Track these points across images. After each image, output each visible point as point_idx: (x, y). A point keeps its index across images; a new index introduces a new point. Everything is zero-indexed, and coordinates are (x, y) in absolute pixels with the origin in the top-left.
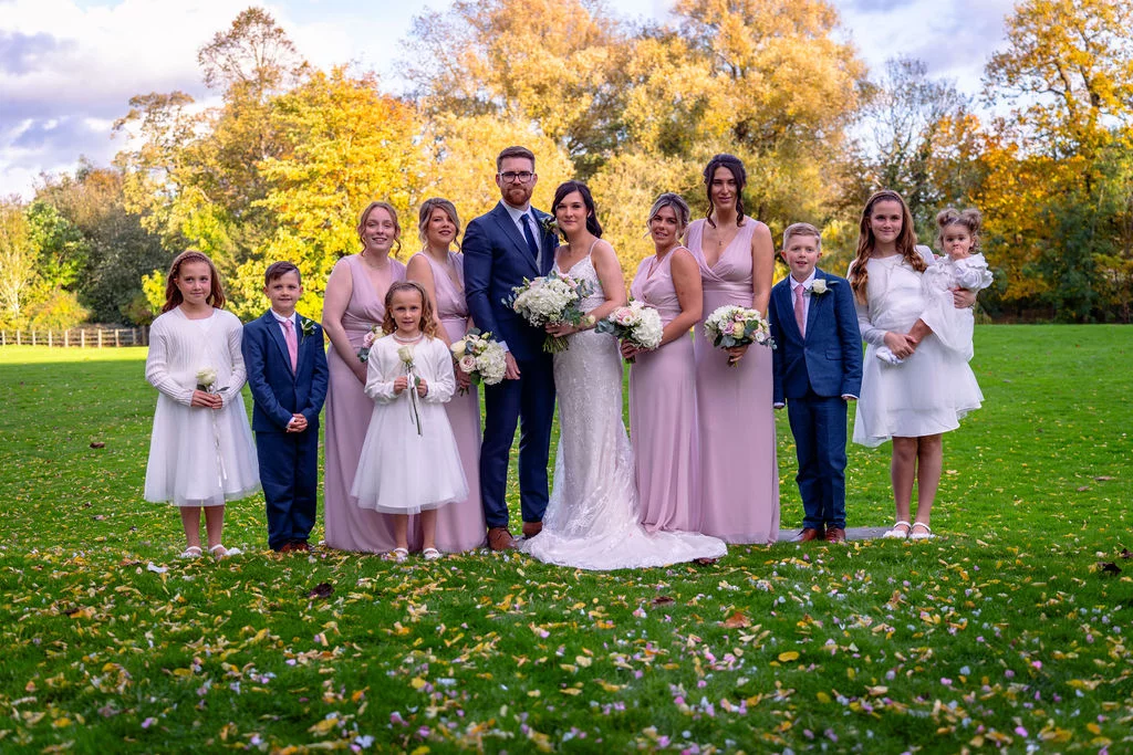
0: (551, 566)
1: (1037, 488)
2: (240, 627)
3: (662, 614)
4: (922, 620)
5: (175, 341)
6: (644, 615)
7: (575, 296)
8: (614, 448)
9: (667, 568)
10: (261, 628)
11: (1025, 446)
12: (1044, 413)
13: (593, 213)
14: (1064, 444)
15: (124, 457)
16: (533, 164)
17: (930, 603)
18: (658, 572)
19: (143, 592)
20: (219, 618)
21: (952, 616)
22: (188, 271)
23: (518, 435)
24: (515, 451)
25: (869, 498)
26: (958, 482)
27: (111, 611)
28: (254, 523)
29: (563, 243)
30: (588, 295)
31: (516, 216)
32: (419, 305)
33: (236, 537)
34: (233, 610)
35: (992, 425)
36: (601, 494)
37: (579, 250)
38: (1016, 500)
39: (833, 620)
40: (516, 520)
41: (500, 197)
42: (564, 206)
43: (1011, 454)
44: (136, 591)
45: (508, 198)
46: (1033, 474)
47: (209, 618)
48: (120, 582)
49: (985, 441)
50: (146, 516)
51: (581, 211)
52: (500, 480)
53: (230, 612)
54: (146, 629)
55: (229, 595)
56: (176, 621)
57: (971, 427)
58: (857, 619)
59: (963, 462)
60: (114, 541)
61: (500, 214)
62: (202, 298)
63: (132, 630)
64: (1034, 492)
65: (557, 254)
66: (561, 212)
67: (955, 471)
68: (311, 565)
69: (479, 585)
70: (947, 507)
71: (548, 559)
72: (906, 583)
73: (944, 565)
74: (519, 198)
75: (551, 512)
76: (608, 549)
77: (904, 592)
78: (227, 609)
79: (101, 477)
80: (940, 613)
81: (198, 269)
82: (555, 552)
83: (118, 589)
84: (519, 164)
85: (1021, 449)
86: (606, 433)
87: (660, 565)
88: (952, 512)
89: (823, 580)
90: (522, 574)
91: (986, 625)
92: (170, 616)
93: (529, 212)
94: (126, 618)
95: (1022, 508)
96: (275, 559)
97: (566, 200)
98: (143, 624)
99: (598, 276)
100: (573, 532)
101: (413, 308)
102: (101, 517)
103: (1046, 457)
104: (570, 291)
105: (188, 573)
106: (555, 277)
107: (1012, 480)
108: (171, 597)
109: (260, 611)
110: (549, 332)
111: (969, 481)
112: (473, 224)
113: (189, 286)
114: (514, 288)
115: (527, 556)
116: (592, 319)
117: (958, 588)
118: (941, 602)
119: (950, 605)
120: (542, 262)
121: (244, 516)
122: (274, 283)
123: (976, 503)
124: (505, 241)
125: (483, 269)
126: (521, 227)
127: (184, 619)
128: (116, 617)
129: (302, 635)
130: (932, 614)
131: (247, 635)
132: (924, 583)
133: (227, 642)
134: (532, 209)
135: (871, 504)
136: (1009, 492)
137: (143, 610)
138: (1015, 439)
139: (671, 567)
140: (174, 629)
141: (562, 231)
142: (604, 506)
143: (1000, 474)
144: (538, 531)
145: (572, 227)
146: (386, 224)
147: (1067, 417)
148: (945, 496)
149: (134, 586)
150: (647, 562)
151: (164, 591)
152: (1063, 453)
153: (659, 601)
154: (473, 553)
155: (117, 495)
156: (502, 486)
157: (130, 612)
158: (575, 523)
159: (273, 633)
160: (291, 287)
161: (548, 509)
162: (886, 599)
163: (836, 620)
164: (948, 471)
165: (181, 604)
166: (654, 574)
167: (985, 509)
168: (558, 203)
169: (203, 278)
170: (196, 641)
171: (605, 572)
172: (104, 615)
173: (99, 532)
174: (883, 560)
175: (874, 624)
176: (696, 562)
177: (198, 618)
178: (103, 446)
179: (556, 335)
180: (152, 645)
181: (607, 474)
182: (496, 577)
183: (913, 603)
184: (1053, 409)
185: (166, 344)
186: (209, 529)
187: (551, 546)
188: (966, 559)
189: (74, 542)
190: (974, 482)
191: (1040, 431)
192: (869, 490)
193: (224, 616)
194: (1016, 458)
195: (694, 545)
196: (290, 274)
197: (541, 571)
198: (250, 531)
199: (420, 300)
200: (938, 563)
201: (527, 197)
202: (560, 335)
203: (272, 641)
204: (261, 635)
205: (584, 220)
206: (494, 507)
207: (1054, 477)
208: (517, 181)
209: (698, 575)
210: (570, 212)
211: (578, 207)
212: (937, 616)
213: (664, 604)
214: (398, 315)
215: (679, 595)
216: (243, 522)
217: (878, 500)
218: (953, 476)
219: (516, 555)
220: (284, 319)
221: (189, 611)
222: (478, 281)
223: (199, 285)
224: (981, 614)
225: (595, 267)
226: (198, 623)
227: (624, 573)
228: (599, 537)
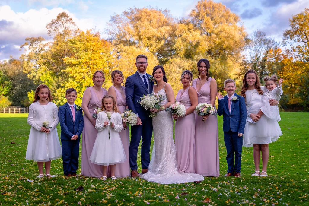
0: (150, 182)
1: (298, 162)
2: (55, 199)
3: (184, 198)
4: (264, 201)
5: (36, 111)
6: (179, 198)
7: (159, 101)
8: (170, 147)
9: (186, 184)
10: (61, 200)
11: (295, 149)
12: (301, 139)
13: (165, 75)
14: (307, 148)
15: (20, 147)
16: (147, 60)
17: (266, 196)
18: (183, 185)
19: (26, 188)
20: (49, 196)
21: (273, 200)
22: (42, 91)
23: (141, 142)
24: (140, 147)
25: (247, 164)
26: (274, 159)
27: (16, 193)
28: (60, 168)
29: (155, 84)
30: (162, 100)
31: (141, 75)
32: (112, 102)
33: (54, 172)
34: (53, 194)
35: (285, 142)
36: (166, 161)
37: (160, 86)
38: (292, 165)
39: (237, 201)
40: (140, 168)
41: (137, 70)
42: (156, 73)
43: (291, 151)
44: (24, 188)
45: (139, 70)
46: (297, 157)
47: (46, 196)
48: (19, 185)
49: (283, 147)
50: (27, 165)
51: (161, 74)
52: (135, 156)
53: (52, 195)
54: (26, 199)
55: (52, 189)
56: (36, 197)
57: (278, 143)
58: (244, 201)
59: (276, 153)
60: (17, 172)
61: (137, 75)
62: (46, 99)
63: (22, 199)
64: (297, 163)
65: (154, 87)
66: (155, 75)
67: (273, 156)
68: (77, 180)
69: (128, 188)
70: (271, 167)
71: (149, 180)
72: (259, 190)
73: (270, 185)
74: (142, 70)
75: (150, 166)
76: (167, 178)
77: (258, 193)
78: (51, 194)
79: (13, 153)
80: (269, 199)
81: (45, 90)
82: (151, 178)
83: (18, 187)
84: (143, 60)
85: (293, 150)
86: (168, 142)
87: (184, 183)
88: (272, 168)
89: (233, 189)
90: (141, 185)
91: (284, 203)
92: (34, 195)
93: (145, 74)
94: (20, 196)
95: (294, 168)
96: (66, 178)
97: (157, 71)
98: (25, 198)
99: (166, 94)
100: (157, 172)
101: (110, 103)
102: (13, 165)
103: (301, 152)
104: (157, 99)
105: (39, 182)
106: (153, 95)
107: (291, 159)
108: (34, 189)
109: (61, 194)
110: (151, 111)
111: (278, 159)
112: (128, 78)
113: (42, 95)
114: (140, 98)
115: (143, 179)
116: (164, 108)
117: (275, 192)
118: (270, 196)
119: (273, 197)
120: (149, 90)
121: (57, 165)
122: (68, 95)
123: (280, 166)
124: (138, 83)
125: (131, 92)
126: (143, 79)
127: (38, 196)
128: (17, 195)
129: (74, 202)
130: (267, 200)
131: (57, 202)
132: (264, 190)
133: (51, 204)
134: (146, 74)
135: (248, 166)
136: (290, 163)
137: (25, 193)
138: (292, 147)
139: (187, 184)
140: (35, 199)
141: (156, 81)
142: (167, 165)
143: (287, 157)
144: (146, 172)
145: (159, 79)
146: (101, 77)
147: (307, 140)
148: (270, 164)
149: (23, 186)
150: (179, 182)
151: (32, 188)
152: (306, 151)
153: (183, 194)
154: (126, 178)
155: (18, 158)
156: (136, 158)
157: (22, 194)
158: (158, 169)
159: (65, 201)
160: (73, 96)
161: (149, 165)
162: (253, 195)
163: (238, 201)
164: (271, 156)
165: (37, 192)
166: (181, 186)
167: (282, 168)
168: (154, 72)
169: (46, 93)
170: (41, 203)
171: (167, 185)
172: (13, 195)
173: (12, 169)
174: (252, 183)
175: (249, 202)
176: (195, 182)
177: (42, 196)
178: (14, 143)
179: (153, 112)
180: (28, 204)
181: (168, 154)
182: (133, 185)
183: (261, 196)
184: (303, 137)
185: (34, 112)
186: (46, 169)
187: (151, 176)
188: (277, 183)
189: (5, 172)
190: (279, 159)
191: (299, 144)
192: (247, 161)
193: (50, 196)
194: (292, 152)
195: (194, 177)
196: (73, 92)
197: (147, 184)
198: (58, 170)
199: (112, 101)
200: (269, 184)
201: (145, 70)
202: (154, 112)
203: (65, 204)
204: (61, 202)
205: (162, 77)
206: (133, 164)
207: (303, 158)
208: (142, 65)
209: (195, 186)
210: (158, 74)
211: (161, 73)
212: (269, 200)
213: (185, 195)
214: (106, 106)
215: (189, 192)
216: (57, 167)
217: (250, 164)
218: (273, 157)
219: (139, 179)
220: (71, 106)
221: (40, 194)
222: (129, 95)
223: (45, 95)
224: (282, 200)
225: (165, 91)
226: (42, 198)
227: (173, 185)
228: (165, 174)
